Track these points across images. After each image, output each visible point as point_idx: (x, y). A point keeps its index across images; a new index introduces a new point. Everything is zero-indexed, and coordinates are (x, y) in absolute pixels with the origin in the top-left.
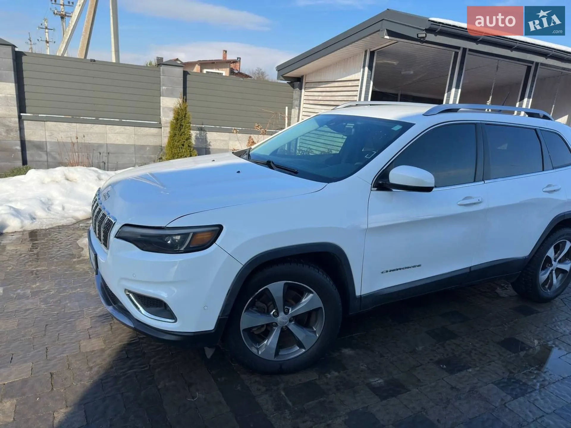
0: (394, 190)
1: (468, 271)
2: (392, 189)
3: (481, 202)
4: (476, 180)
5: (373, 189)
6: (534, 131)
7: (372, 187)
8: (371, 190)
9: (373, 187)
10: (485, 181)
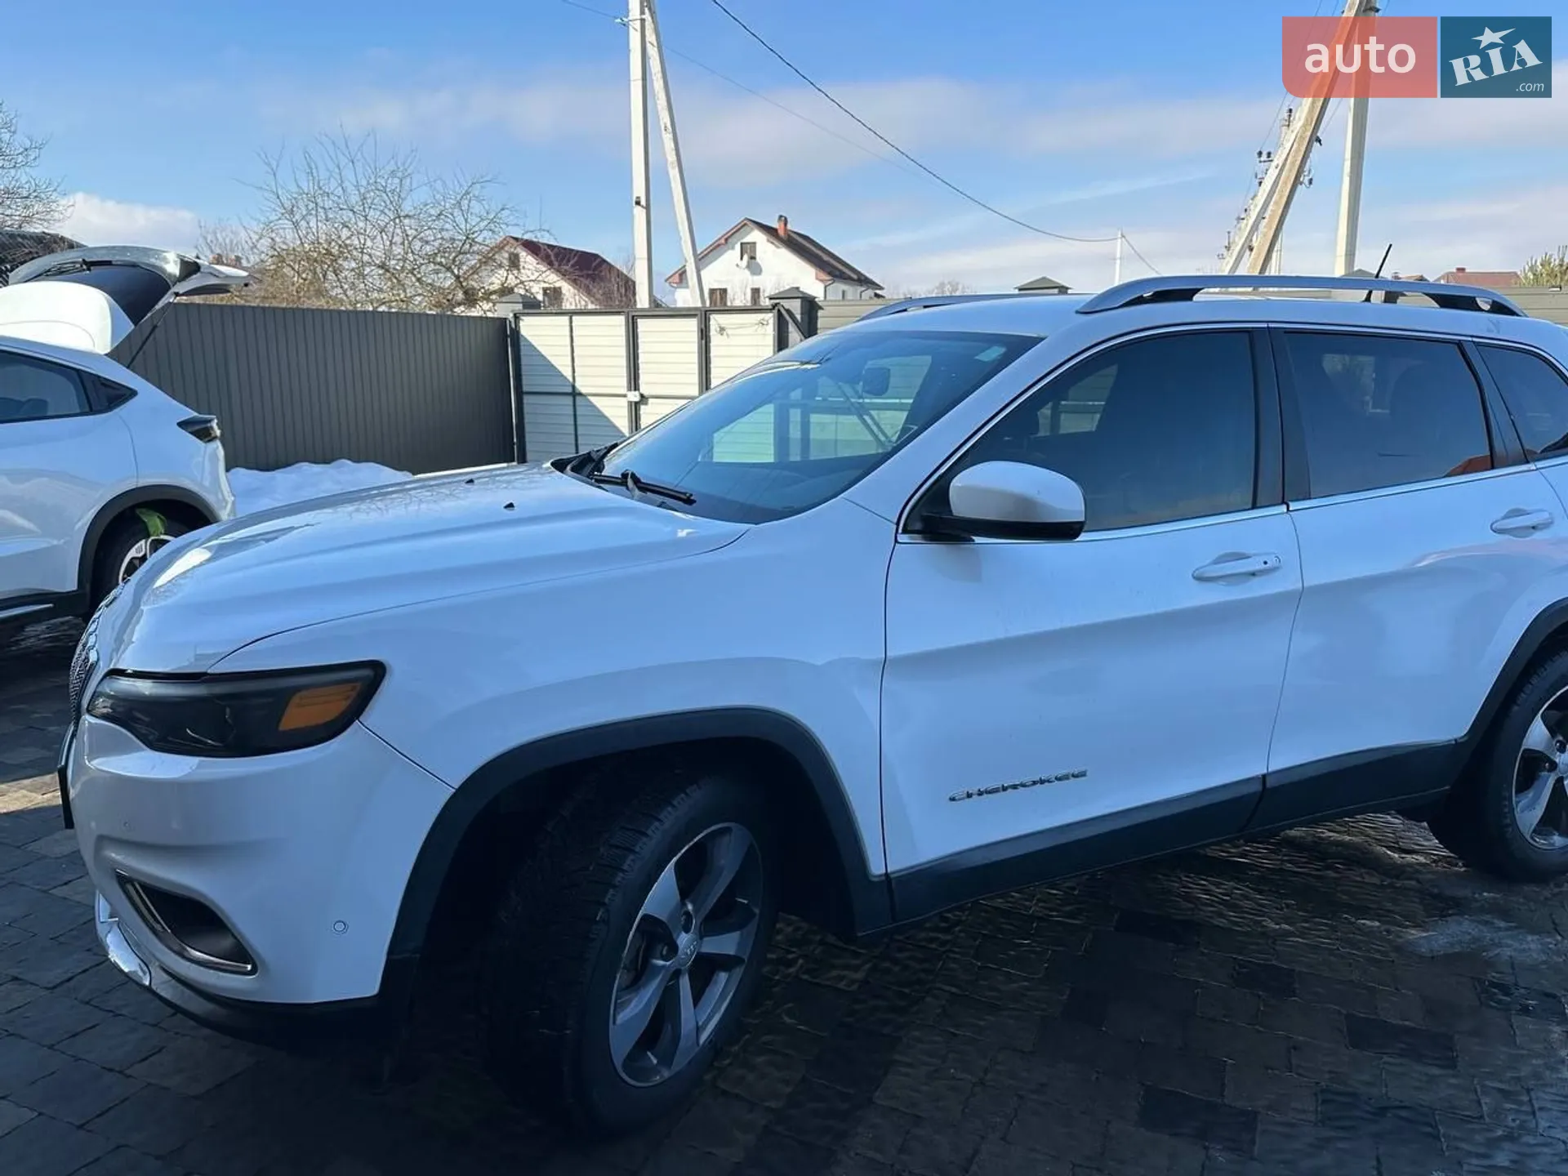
0: (977, 539)
1: (1258, 787)
2: (974, 538)
3: (1274, 569)
4: (1260, 500)
5: (902, 538)
6: (1456, 347)
7: (900, 531)
8: (896, 541)
9: (905, 531)
10: (1291, 504)
